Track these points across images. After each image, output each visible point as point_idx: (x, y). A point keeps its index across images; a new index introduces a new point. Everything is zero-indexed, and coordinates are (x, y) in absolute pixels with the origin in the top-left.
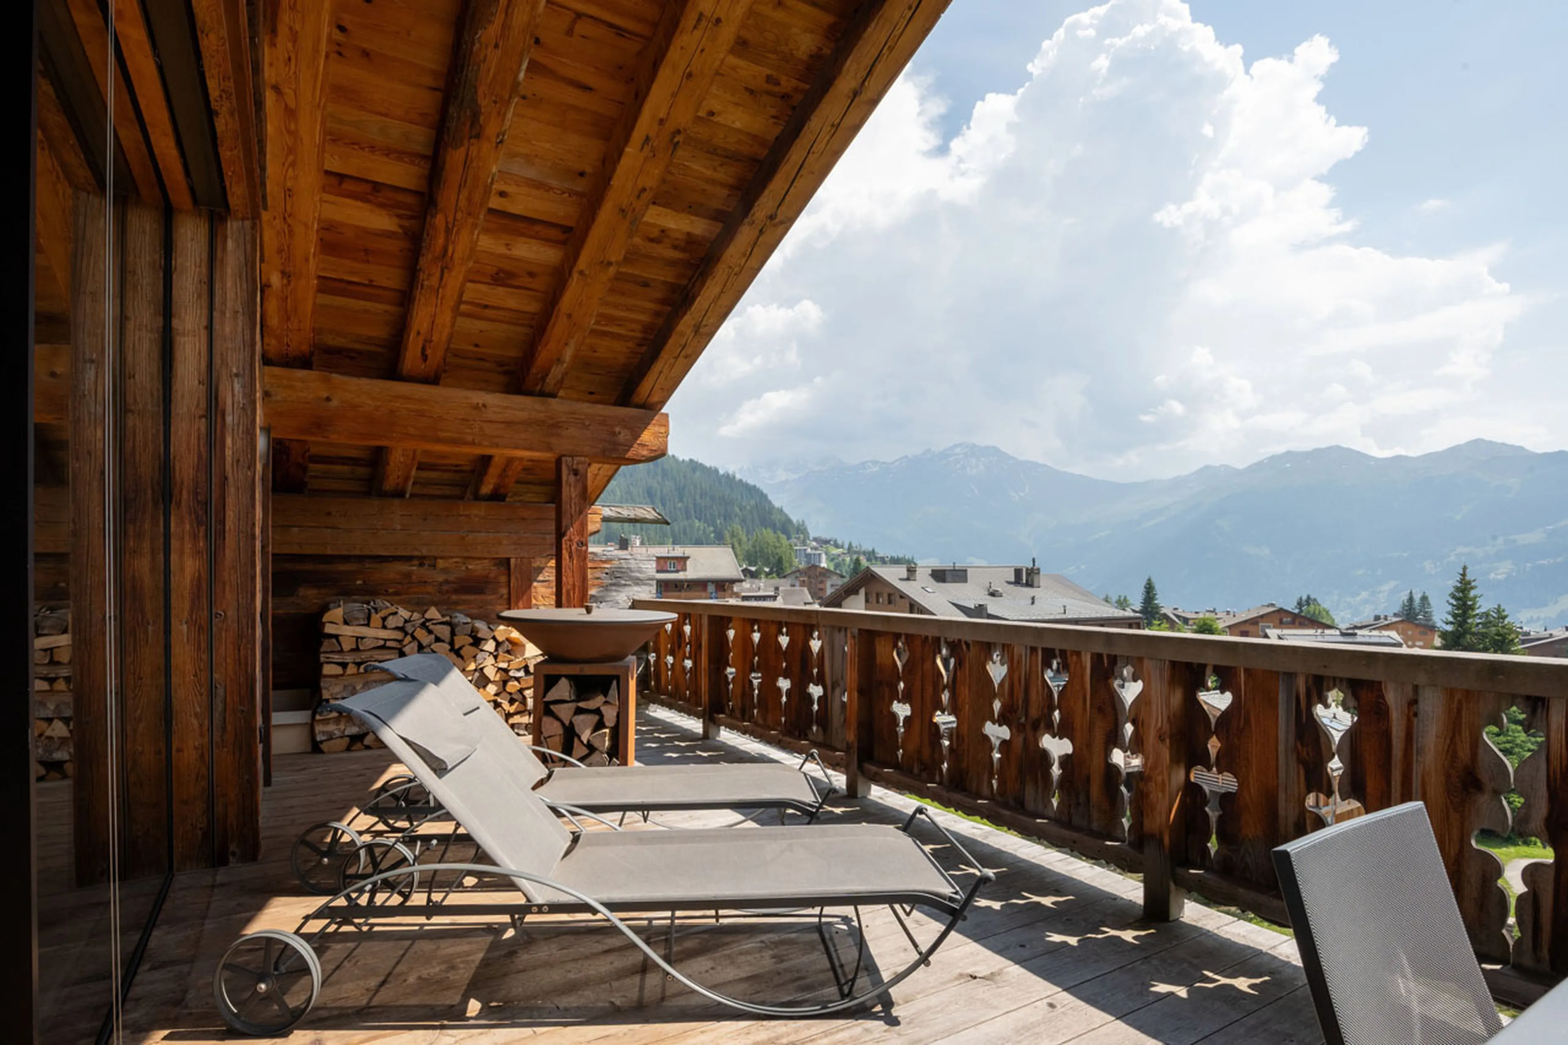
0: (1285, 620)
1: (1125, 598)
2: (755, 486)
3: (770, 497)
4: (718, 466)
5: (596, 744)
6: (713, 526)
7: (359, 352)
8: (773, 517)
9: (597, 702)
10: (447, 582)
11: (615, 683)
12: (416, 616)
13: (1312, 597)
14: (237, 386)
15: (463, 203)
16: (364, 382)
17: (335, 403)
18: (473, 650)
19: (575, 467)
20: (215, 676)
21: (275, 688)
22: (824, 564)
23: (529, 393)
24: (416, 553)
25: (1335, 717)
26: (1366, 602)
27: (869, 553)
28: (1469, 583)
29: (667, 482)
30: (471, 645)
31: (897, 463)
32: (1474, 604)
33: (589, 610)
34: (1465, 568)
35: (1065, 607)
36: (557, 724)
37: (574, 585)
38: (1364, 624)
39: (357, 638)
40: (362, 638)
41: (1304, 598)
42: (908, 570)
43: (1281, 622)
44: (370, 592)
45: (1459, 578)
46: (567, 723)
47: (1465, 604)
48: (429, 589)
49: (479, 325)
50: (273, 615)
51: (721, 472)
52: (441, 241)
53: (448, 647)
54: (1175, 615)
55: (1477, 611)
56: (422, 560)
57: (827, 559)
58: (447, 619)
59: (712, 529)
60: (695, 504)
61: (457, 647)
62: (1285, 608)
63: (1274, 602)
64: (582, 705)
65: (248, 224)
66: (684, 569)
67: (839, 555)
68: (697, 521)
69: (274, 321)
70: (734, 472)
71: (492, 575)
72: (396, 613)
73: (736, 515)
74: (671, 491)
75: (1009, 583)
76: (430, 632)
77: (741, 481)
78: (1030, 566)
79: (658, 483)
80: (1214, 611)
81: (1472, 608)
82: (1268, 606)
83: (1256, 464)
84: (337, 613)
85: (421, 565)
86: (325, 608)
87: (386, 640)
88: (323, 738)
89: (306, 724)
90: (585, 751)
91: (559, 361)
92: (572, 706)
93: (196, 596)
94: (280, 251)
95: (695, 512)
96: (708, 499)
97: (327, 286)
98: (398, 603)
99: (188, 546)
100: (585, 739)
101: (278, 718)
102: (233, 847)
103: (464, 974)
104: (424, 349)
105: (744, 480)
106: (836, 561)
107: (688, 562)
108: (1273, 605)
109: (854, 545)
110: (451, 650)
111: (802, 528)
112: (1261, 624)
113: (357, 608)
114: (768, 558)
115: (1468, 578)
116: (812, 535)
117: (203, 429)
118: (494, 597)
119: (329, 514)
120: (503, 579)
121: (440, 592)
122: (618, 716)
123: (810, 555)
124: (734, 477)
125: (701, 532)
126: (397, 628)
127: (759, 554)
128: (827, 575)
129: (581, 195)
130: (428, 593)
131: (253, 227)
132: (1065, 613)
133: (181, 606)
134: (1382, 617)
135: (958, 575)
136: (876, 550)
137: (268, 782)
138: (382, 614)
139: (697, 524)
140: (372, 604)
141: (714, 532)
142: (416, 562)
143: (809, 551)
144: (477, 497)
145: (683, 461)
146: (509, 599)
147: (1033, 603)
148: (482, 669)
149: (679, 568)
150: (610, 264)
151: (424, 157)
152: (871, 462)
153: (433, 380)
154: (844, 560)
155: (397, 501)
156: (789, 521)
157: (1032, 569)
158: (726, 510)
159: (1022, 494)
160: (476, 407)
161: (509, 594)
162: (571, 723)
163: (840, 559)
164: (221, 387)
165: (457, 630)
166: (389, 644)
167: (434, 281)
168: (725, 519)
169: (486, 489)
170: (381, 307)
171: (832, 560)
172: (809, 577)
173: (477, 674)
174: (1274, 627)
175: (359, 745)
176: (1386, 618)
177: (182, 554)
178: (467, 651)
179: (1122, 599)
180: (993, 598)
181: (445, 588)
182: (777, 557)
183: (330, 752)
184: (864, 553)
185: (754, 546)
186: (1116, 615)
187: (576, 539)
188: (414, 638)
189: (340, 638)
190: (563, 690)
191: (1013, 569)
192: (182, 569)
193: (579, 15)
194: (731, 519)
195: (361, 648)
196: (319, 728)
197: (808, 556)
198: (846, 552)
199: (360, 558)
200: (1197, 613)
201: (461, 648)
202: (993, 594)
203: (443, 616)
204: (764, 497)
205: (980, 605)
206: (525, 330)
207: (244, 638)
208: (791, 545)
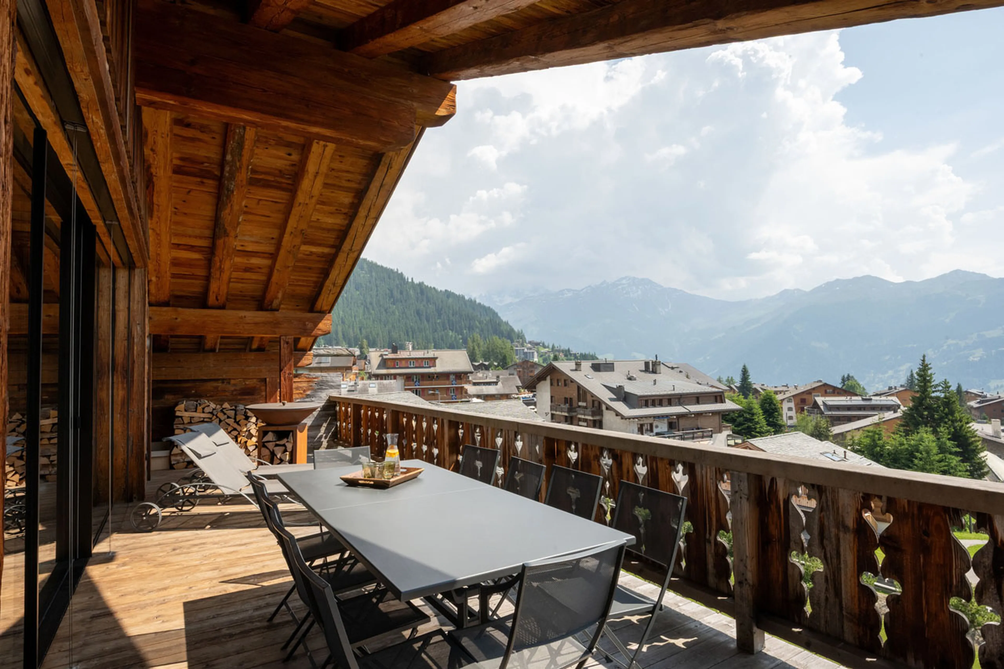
0: (828, 391)
1: (732, 378)
2: (489, 307)
3: (500, 315)
4: (463, 294)
5: (283, 458)
6: (461, 335)
7: (191, 297)
8: (502, 328)
9: (284, 441)
10: (235, 390)
11: (291, 434)
12: (218, 406)
13: (851, 375)
14: (139, 328)
15: (225, 252)
16: (192, 310)
17: (179, 320)
18: (245, 422)
19: (287, 340)
20: (129, 433)
21: (153, 441)
22: (536, 360)
23: (267, 310)
24: (221, 377)
25: (835, 453)
26: (892, 377)
27: (566, 351)
28: (927, 365)
29: (430, 306)
30: (245, 419)
31: (584, 291)
32: (931, 378)
33: (284, 404)
34: (924, 356)
35: (674, 386)
36: (267, 451)
37: (286, 393)
38: (882, 392)
39: (191, 417)
40: (193, 417)
41: (846, 376)
42: (576, 364)
43: (826, 392)
44: (198, 396)
45: (921, 362)
46: (272, 450)
47: (925, 379)
48: (227, 394)
49: (241, 285)
50: (152, 408)
51: (467, 298)
52: (218, 264)
53: (233, 420)
54: (762, 389)
55: (933, 384)
56: (223, 381)
57: (538, 355)
58: (234, 407)
59: (460, 336)
60: (449, 321)
61: (237, 420)
62: (828, 383)
63: (821, 379)
64: (278, 443)
65: (143, 270)
66: (434, 366)
67: (546, 353)
68: (451, 332)
69: (153, 291)
70: (475, 298)
71: (258, 386)
72: (209, 406)
73: (477, 327)
74: (433, 312)
75: (641, 371)
76: (225, 414)
77: (480, 304)
78: (654, 360)
79: (424, 306)
80: (786, 386)
81: (929, 381)
82: (818, 382)
83: (817, 288)
84: (181, 407)
85: (223, 383)
86: (176, 404)
87: (204, 418)
88: (175, 462)
89: (166, 457)
90: (279, 462)
91: (276, 298)
92: (274, 443)
93: (123, 404)
94: (155, 270)
95: (449, 326)
96: (457, 316)
97: (174, 276)
98: (211, 401)
99: (120, 385)
100: (278, 457)
101: (154, 454)
102: (135, 495)
103: (208, 521)
104: (216, 297)
105: (482, 303)
106: (544, 357)
107: (437, 361)
108: (821, 381)
109: (556, 346)
110: (235, 422)
111: (521, 335)
112: (813, 394)
113: (192, 403)
114: (497, 356)
115: (926, 362)
116: (528, 339)
117: (126, 344)
118: (258, 396)
119: (179, 361)
120: (263, 388)
121: (232, 394)
122: (293, 447)
123: (527, 353)
124: (475, 301)
125: (453, 339)
126: (209, 413)
127: (491, 353)
128: (535, 366)
129: (275, 244)
130: (227, 396)
131: (145, 270)
132: (674, 390)
133: (118, 408)
134: (893, 387)
135: (609, 367)
136: (571, 349)
137: (149, 479)
138: (203, 406)
139: (451, 334)
140: (199, 401)
141: (462, 339)
142: (220, 382)
143: (526, 350)
144: (251, 350)
145: (441, 291)
146: (266, 397)
147: (655, 384)
148: (249, 430)
149: (431, 365)
150: (289, 267)
151: (210, 238)
152: (567, 289)
153: (223, 307)
154: (549, 356)
155: (211, 354)
156: (512, 330)
157: (656, 362)
158: (470, 324)
159: (666, 310)
160: (241, 318)
161: (266, 395)
162: (273, 450)
163: (547, 355)
164: (133, 329)
165: (238, 413)
166: (205, 420)
167: (218, 276)
168: (469, 330)
169: (254, 346)
170: (198, 282)
171: (541, 356)
172: (523, 368)
173: (247, 433)
174: (822, 396)
175: (191, 466)
176: (895, 388)
177: (118, 389)
178: (243, 422)
179: (730, 378)
180: (630, 381)
181: (235, 393)
182: (503, 355)
183: (178, 469)
184: (563, 351)
185: (488, 348)
186: (706, 391)
187: (288, 372)
188: (217, 417)
189: (183, 418)
190: (270, 437)
191: (643, 363)
192: (118, 395)
193: (260, 200)
194: (473, 329)
195: (193, 421)
196: (173, 458)
197: (525, 354)
198: (550, 350)
199: (195, 381)
200: (776, 387)
201: (239, 421)
202: (630, 379)
203: (231, 407)
204: (495, 314)
205: (620, 386)
206: (262, 286)
207: (140, 419)
208: (512, 347)
